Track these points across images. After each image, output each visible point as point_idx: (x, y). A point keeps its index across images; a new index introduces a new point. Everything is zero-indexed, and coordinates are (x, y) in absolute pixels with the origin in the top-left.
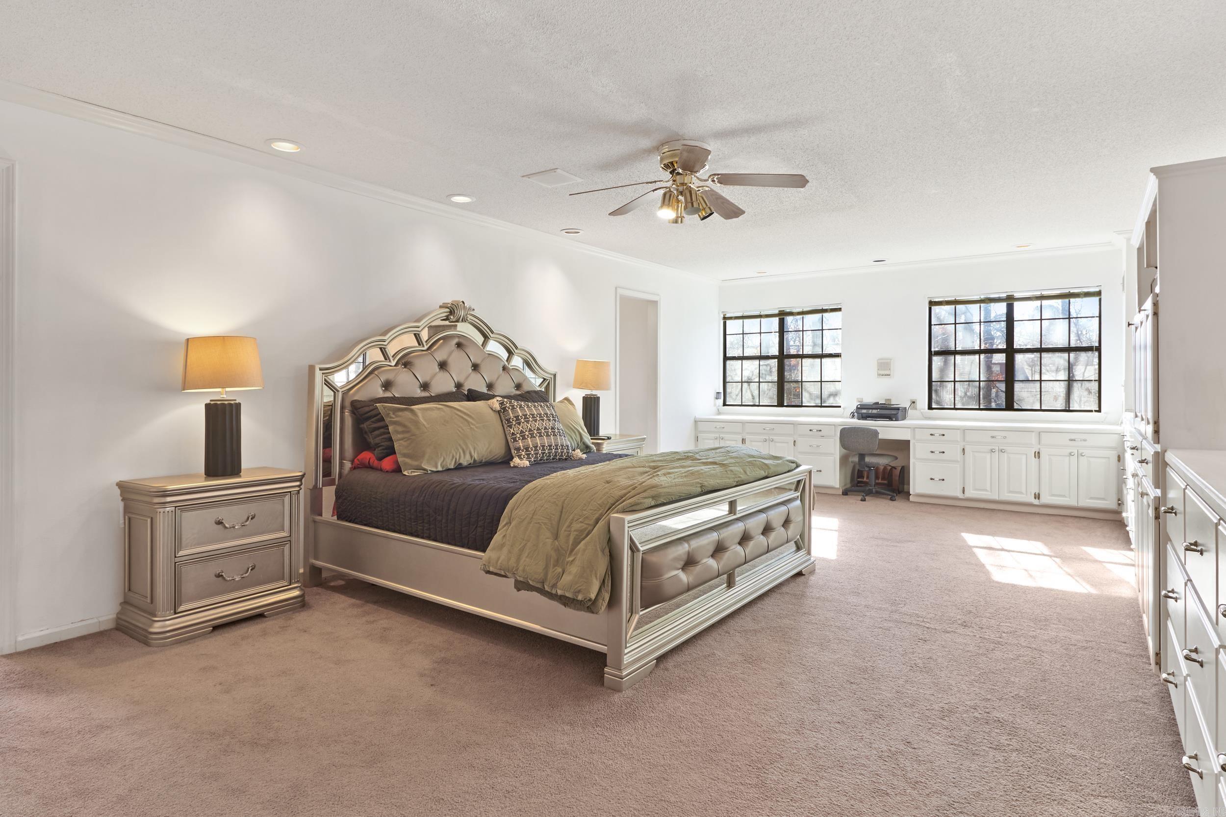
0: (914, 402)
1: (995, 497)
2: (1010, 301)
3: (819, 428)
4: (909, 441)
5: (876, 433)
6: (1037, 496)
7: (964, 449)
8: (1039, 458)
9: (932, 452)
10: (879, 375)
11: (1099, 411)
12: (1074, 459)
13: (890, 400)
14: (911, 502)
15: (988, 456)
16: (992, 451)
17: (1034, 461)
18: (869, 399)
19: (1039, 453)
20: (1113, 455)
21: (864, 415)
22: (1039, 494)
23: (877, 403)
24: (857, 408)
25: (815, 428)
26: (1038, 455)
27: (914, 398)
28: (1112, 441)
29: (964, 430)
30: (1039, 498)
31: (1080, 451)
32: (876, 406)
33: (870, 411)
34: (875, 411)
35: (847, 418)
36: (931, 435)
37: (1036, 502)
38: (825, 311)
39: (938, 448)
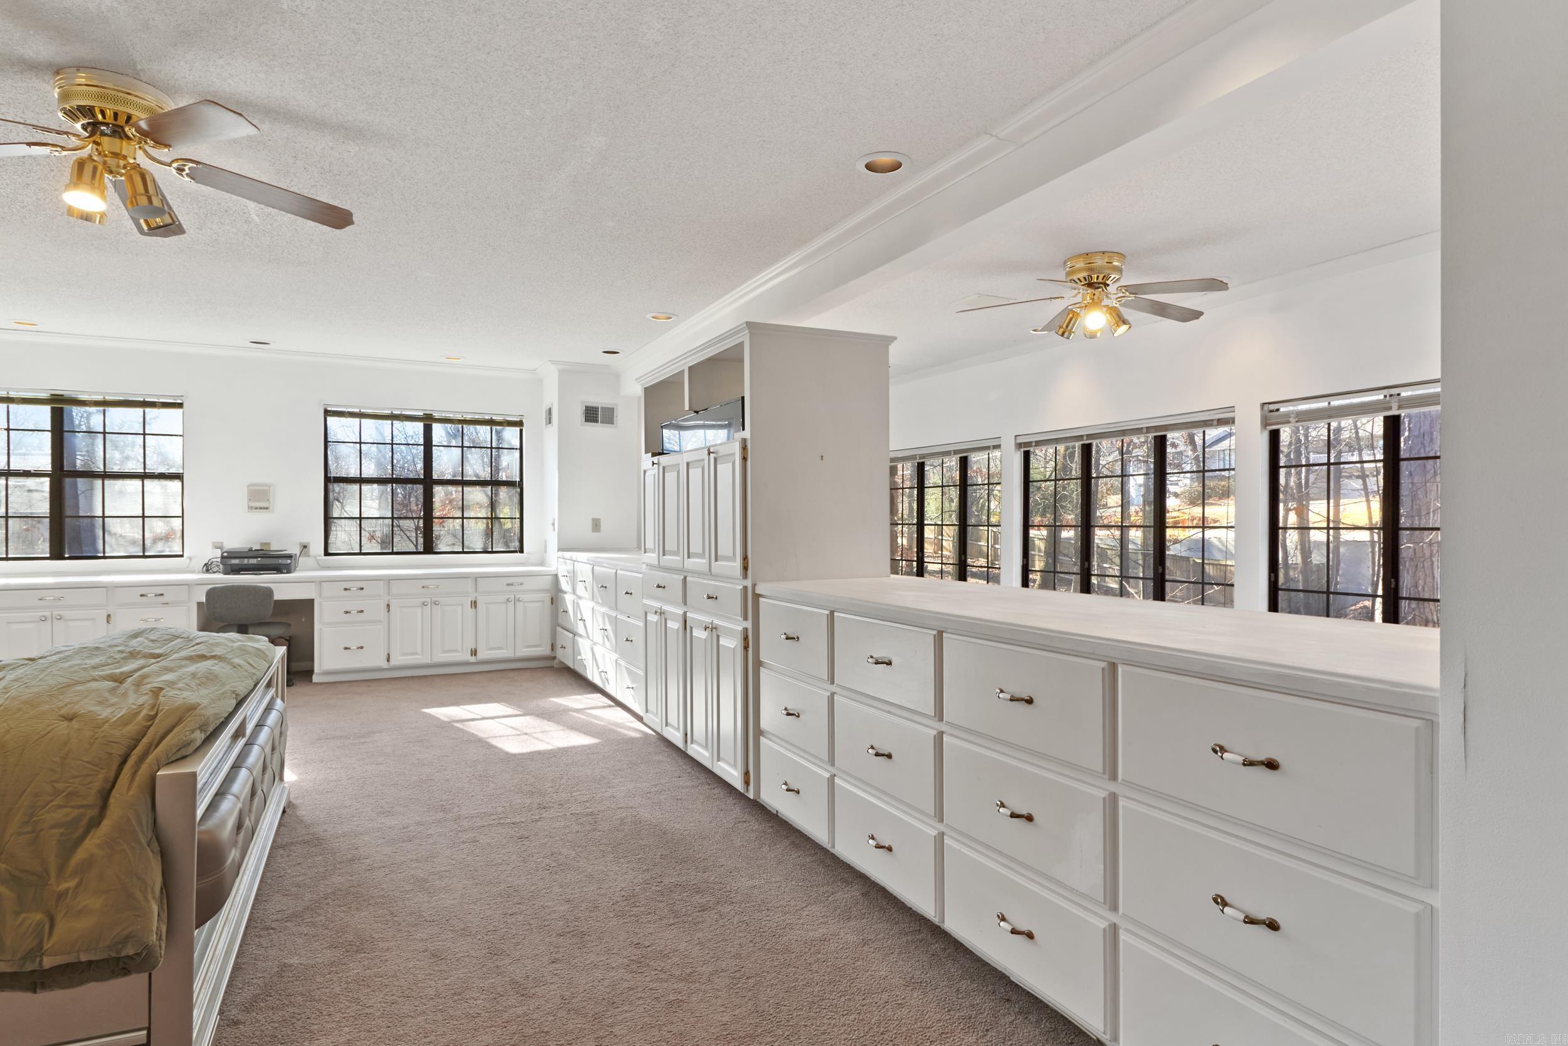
0: (305, 547)
1: (426, 660)
2: (428, 421)
3: (159, 590)
4: (313, 600)
5: (269, 592)
6: (474, 653)
7: (388, 605)
8: (476, 607)
9: (347, 612)
10: (251, 508)
11: (521, 551)
12: (511, 605)
13: (268, 544)
14: (315, 683)
15: (419, 610)
16: (424, 604)
17: (470, 611)
18: (236, 542)
19: (475, 602)
20: (547, 597)
21: (234, 567)
22: (476, 650)
23: (251, 550)
24: (223, 557)
25: (151, 592)
26: (474, 604)
27: (305, 541)
28: (546, 582)
29: (389, 581)
30: (475, 655)
31: (517, 596)
32: (251, 553)
33: (246, 561)
34: (253, 561)
35: (199, 572)
36: (346, 589)
37: (473, 659)
38: (153, 405)
39: (353, 606)
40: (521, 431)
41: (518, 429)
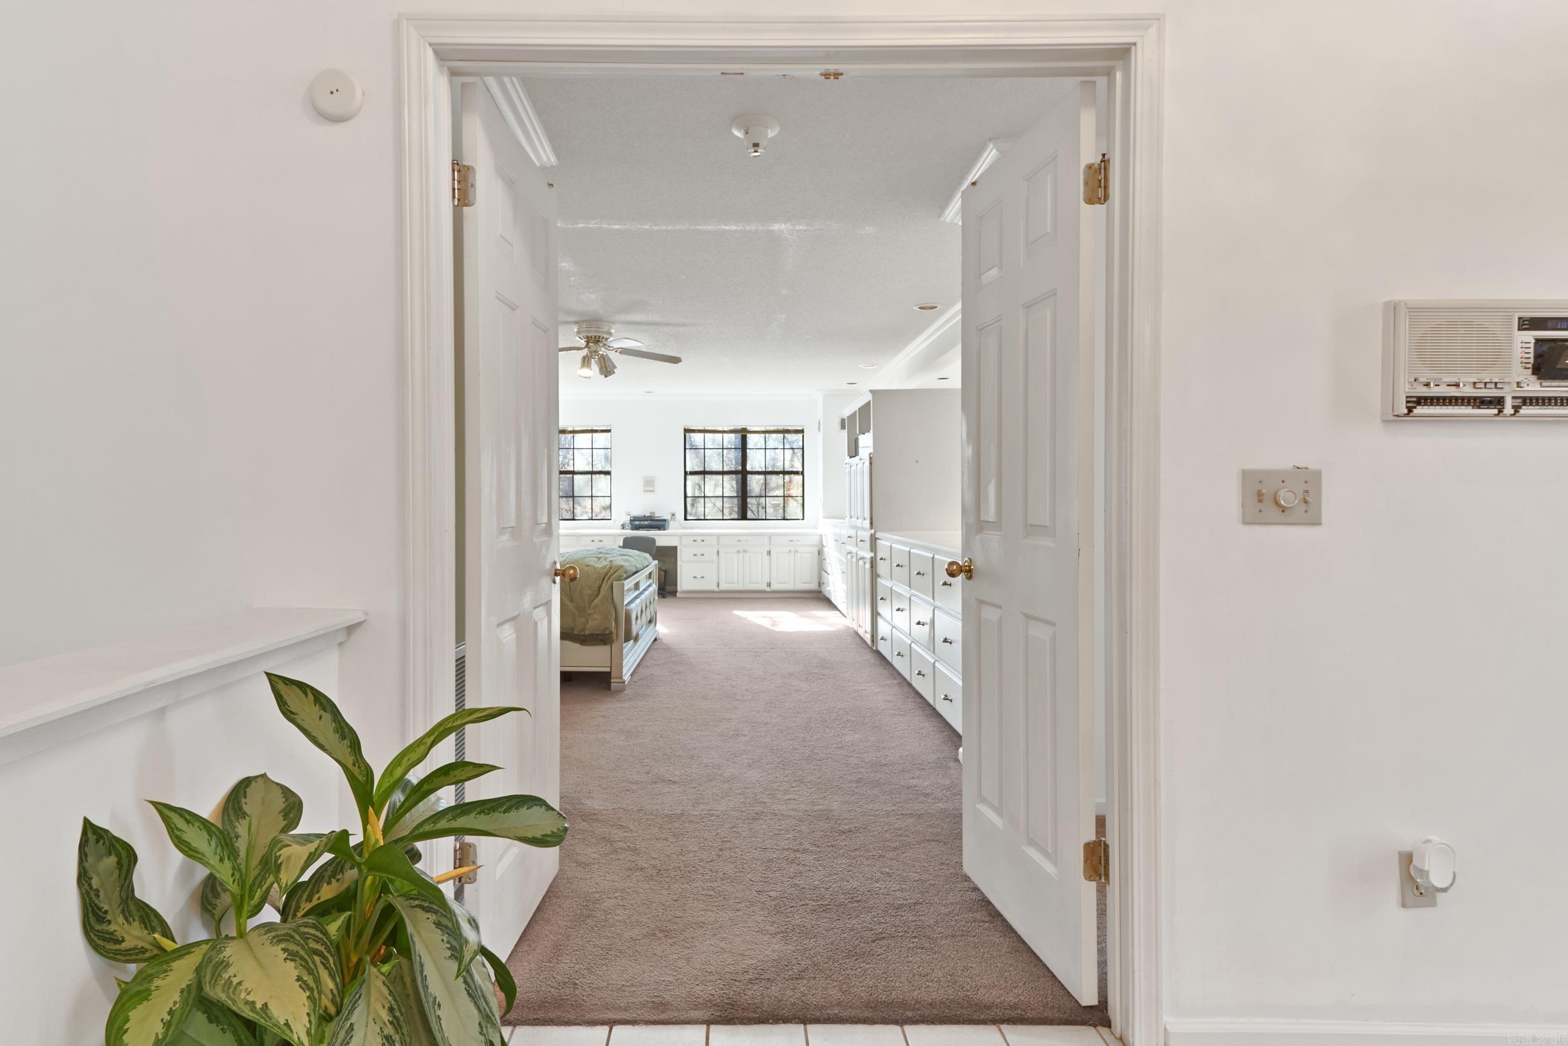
0: (673, 515)
1: (741, 588)
2: (744, 433)
3: (601, 539)
4: (676, 548)
5: (653, 541)
6: (769, 585)
7: (718, 552)
8: (770, 555)
9: (695, 555)
10: (645, 491)
11: (803, 520)
12: (792, 554)
13: (654, 513)
14: (679, 598)
15: (736, 556)
16: (738, 552)
17: (767, 558)
18: (638, 512)
19: (770, 552)
20: (815, 550)
21: (637, 526)
22: (770, 583)
23: (645, 516)
24: (631, 520)
25: (597, 539)
26: (769, 553)
27: (673, 511)
28: (815, 540)
29: (718, 536)
30: (770, 586)
31: (796, 549)
32: (645, 518)
33: (642, 523)
34: (646, 523)
35: (617, 529)
36: (694, 541)
37: (768, 589)
38: (596, 431)
39: (699, 551)
40: (803, 436)
41: (801, 435)
